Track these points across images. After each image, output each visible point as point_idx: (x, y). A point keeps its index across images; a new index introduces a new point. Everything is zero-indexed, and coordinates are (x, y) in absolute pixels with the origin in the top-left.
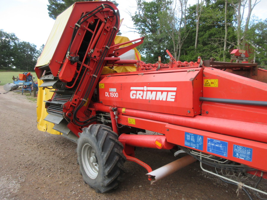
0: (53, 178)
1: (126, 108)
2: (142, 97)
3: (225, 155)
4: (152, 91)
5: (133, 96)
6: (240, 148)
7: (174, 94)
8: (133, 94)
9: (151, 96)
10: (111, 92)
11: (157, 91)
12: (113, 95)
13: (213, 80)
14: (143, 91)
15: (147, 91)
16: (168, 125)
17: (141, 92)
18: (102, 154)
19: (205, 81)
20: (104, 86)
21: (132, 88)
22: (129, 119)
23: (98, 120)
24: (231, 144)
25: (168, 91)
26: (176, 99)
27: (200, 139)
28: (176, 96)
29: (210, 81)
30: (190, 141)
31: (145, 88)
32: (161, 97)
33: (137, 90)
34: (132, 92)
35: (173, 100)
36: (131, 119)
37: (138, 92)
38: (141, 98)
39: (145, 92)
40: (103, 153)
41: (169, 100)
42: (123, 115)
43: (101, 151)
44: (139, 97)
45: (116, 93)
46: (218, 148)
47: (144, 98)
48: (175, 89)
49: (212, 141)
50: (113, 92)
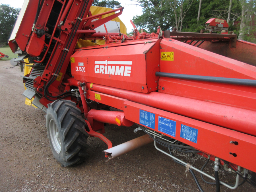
0: (26, 151)
1: (94, 84)
2: (104, 71)
3: (173, 135)
4: (112, 65)
5: (97, 71)
6: (187, 128)
7: (130, 68)
8: (97, 68)
9: (111, 71)
10: (80, 66)
11: (116, 65)
12: (82, 70)
13: (169, 53)
14: (105, 65)
15: (108, 65)
16: (127, 102)
17: (103, 67)
18: (62, 131)
19: (162, 53)
20: (74, 60)
21: (96, 62)
22: (95, 94)
23: (72, 95)
24: (179, 123)
25: (125, 66)
26: (131, 74)
27: (152, 117)
28: (131, 70)
29: (166, 54)
30: (144, 119)
31: (106, 62)
32: (119, 72)
33: (100, 65)
34: (96, 66)
35: (129, 75)
36: (97, 94)
37: (101, 67)
38: (103, 73)
39: (106, 67)
40: (63, 129)
41: (126, 75)
42: (91, 90)
43: (61, 128)
44: (102, 71)
45: (83, 67)
46: (168, 128)
47: (106, 73)
48: (130, 63)
49: (162, 120)
50: (82, 67)
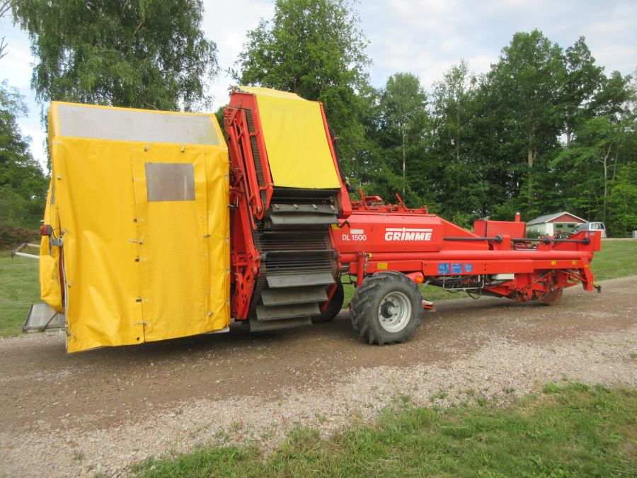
2: (400, 238)
3: (460, 273)
4: (411, 232)
5: (388, 237)
6: (467, 266)
7: (431, 234)
9: (410, 237)
10: (354, 234)
11: (416, 232)
12: (358, 238)
14: (402, 232)
15: (406, 232)
16: (426, 262)
17: (399, 234)
21: (387, 230)
22: (379, 264)
24: (464, 265)
25: (425, 232)
26: (431, 238)
27: (447, 267)
28: (432, 236)
30: (442, 270)
31: (404, 230)
32: (419, 237)
33: (394, 232)
34: (387, 235)
35: (429, 239)
36: (382, 264)
37: (396, 234)
38: (398, 239)
39: (404, 234)
41: (426, 239)
42: (369, 261)
44: (396, 238)
45: (362, 235)
46: (458, 269)
47: (402, 239)
48: (431, 230)
49: (454, 265)
50: (358, 235)
